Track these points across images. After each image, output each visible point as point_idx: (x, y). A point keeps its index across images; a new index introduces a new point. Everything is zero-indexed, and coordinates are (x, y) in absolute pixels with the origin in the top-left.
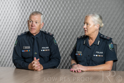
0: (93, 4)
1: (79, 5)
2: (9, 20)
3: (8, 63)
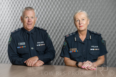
0: (89, 1)
2: (6, 17)
3: (4, 59)
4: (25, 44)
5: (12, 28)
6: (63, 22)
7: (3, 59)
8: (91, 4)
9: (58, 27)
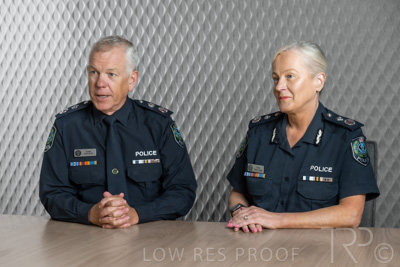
0: (301, 12)
1: (253, 17)
2: (30, 64)
4: (95, 154)
5: (51, 100)
6: (217, 78)
7: (20, 200)
8: (307, 22)
9: (199, 97)
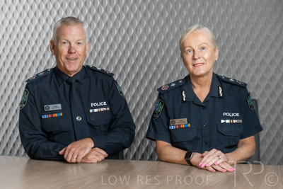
0: (217, 4)
1: (182, 7)
2: (14, 43)
5: (30, 70)
8: (222, 11)
9: (141, 67)
